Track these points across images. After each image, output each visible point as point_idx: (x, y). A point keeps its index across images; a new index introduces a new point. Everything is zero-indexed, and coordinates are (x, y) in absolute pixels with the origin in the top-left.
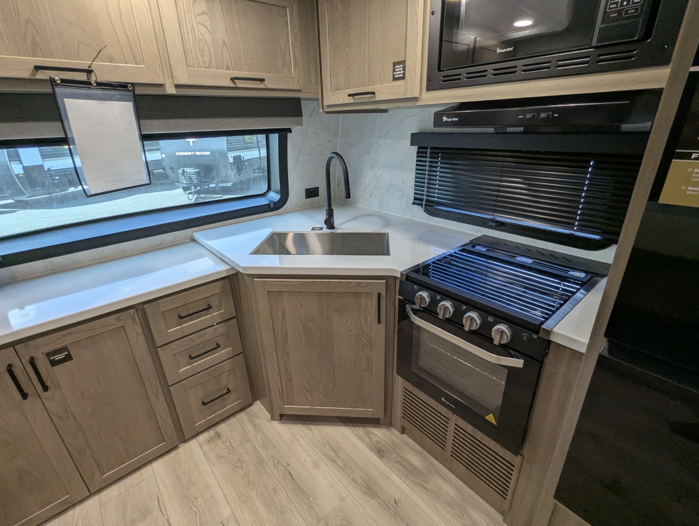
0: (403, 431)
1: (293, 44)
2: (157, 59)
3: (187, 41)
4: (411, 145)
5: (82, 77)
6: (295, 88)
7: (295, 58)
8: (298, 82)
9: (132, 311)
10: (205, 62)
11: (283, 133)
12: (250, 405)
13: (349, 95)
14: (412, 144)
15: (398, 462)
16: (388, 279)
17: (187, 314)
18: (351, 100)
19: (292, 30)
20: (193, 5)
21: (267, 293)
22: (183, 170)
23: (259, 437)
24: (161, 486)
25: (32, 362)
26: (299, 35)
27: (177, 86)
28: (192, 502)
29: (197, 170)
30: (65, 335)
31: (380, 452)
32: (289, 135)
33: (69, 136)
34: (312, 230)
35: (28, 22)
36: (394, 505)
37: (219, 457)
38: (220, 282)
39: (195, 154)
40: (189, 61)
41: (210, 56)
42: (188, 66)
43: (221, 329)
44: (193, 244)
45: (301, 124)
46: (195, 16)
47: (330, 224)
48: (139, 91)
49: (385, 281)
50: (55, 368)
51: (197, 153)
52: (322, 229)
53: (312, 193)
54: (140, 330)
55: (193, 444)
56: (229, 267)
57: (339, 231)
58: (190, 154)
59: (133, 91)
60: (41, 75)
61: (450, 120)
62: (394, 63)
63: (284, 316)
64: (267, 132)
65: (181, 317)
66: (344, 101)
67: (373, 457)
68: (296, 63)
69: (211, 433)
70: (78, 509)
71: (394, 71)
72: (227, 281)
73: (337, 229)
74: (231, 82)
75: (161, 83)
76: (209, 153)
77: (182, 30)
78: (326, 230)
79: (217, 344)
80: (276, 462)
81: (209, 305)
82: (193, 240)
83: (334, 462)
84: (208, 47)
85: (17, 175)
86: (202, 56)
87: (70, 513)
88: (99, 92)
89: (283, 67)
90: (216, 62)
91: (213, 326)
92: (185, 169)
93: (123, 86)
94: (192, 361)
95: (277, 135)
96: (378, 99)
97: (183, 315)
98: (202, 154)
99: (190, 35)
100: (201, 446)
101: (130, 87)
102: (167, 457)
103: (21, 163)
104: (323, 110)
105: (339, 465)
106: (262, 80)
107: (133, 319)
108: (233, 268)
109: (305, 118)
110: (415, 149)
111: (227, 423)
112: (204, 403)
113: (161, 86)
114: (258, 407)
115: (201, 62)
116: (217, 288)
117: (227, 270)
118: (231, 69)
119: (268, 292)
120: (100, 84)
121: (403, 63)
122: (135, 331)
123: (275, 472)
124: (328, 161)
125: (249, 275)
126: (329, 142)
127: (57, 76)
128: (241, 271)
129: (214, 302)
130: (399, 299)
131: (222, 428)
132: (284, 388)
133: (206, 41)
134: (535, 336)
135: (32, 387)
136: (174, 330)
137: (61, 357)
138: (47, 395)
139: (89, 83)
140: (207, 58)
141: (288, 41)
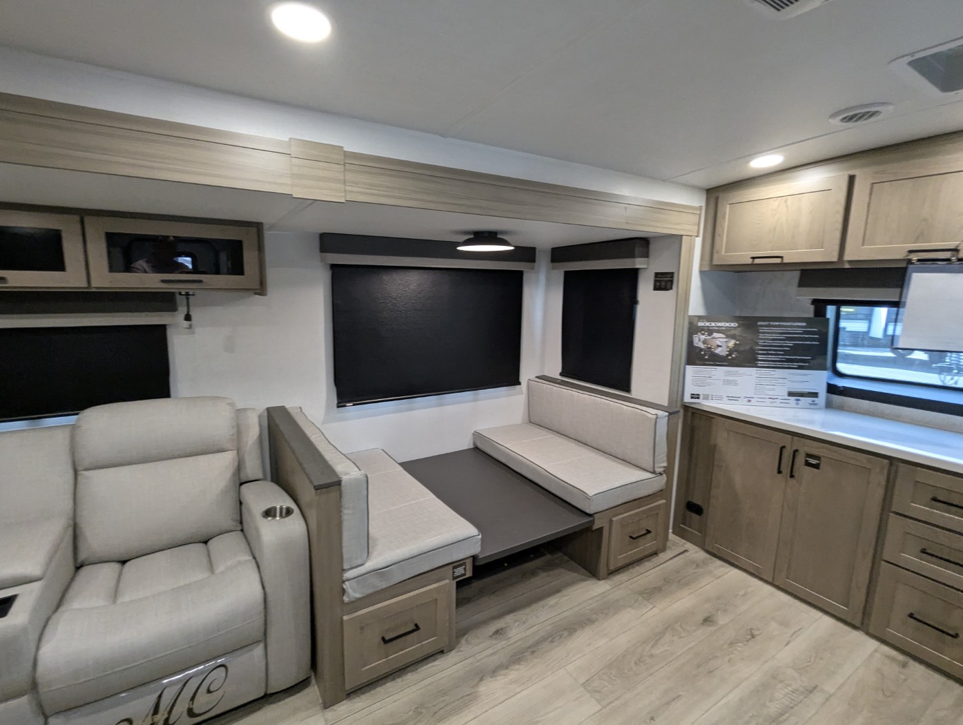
5: (944, 255)
9: (886, 461)
17: (945, 500)
24: (812, 628)
25: (796, 451)
28: (817, 656)
30: (824, 448)
33: (903, 300)
37: (879, 672)
50: (806, 467)
54: (883, 484)
55: (873, 644)
60: (912, 256)
65: (935, 499)
69: (901, 657)
70: (759, 582)
87: (754, 580)
94: (924, 555)
97: (939, 498)
100: (876, 651)
102: (840, 625)
111: (930, 671)
120: (961, 260)
122: (878, 479)
127: (917, 257)
135: (786, 468)
136: (920, 508)
137: (814, 462)
138: (792, 482)
139: (948, 260)
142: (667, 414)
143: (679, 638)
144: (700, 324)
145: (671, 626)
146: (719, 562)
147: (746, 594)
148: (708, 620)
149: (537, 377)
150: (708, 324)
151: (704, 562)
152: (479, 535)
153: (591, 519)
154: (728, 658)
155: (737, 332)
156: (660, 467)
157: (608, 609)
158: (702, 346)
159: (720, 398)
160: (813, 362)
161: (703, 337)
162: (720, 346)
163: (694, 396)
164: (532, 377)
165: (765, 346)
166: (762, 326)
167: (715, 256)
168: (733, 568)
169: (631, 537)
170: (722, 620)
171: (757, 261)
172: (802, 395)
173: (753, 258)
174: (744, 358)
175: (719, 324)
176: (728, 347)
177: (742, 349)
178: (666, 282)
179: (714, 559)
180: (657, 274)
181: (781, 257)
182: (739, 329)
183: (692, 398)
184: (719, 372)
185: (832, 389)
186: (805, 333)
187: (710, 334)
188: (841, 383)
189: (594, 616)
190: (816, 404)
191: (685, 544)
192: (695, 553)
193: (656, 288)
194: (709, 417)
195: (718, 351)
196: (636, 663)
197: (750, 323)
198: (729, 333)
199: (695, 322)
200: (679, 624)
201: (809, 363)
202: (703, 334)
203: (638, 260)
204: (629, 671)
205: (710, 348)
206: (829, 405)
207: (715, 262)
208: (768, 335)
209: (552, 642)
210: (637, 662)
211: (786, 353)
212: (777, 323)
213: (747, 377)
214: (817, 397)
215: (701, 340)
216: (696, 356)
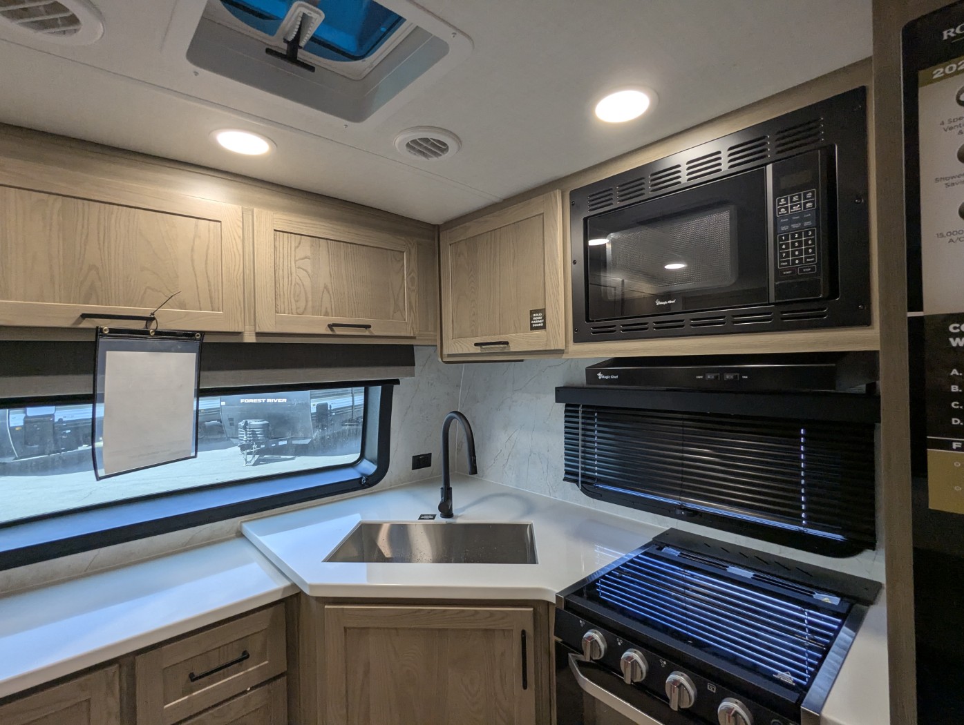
1: (408, 288)
2: (240, 305)
3: (281, 285)
4: (556, 402)
5: (139, 325)
6: (409, 335)
7: (410, 303)
8: (412, 328)
9: (114, 668)
10: (299, 308)
11: (388, 387)
13: (476, 345)
14: (558, 401)
16: (537, 606)
17: (205, 671)
18: (478, 350)
19: (409, 273)
20: (295, 250)
21: (343, 629)
22: (246, 422)
26: (416, 278)
27: (258, 334)
29: (265, 422)
32: (396, 387)
33: (99, 392)
34: (420, 519)
35: (92, 268)
38: (271, 609)
39: (266, 401)
40: (279, 307)
41: (307, 301)
42: (277, 312)
43: (257, 698)
44: (239, 542)
45: (413, 375)
46: (295, 261)
47: (446, 510)
48: (207, 339)
49: (532, 609)
52: (434, 516)
53: (421, 462)
54: (116, 707)
56: (287, 583)
57: (459, 521)
59: (201, 340)
60: (86, 324)
61: (607, 377)
62: (531, 311)
63: (367, 673)
64: (367, 385)
65: (193, 678)
66: (469, 350)
68: (411, 307)
71: (532, 319)
72: (281, 606)
73: (457, 517)
74: (329, 329)
75: (240, 331)
77: (277, 275)
78: (440, 520)
81: (245, 653)
82: (240, 535)
84: (305, 291)
85: (12, 429)
86: (297, 301)
88: (156, 343)
89: (394, 313)
90: (313, 307)
91: (245, 692)
93: (189, 335)
95: (379, 388)
96: (512, 350)
97: (197, 674)
99: (286, 279)
101: (198, 336)
103: (25, 413)
104: (442, 359)
106: (368, 327)
107: (110, 686)
108: (294, 586)
109: (417, 368)
110: (562, 407)
113: (239, 334)
115: (294, 307)
116: (263, 622)
117: (285, 589)
118: (330, 314)
119: (345, 629)
120: (158, 333)
121: (543, 311)
124: (446, 423)
125: (317, 598)
126: (448, 394)
127: (106, 325)
128: (307, 591)
129: (254, 648)
130: (557, 643)
133: (303, 285)
136: (176, 705)
139: (146, 332)
140: (302, 304)
141: (402, 286)
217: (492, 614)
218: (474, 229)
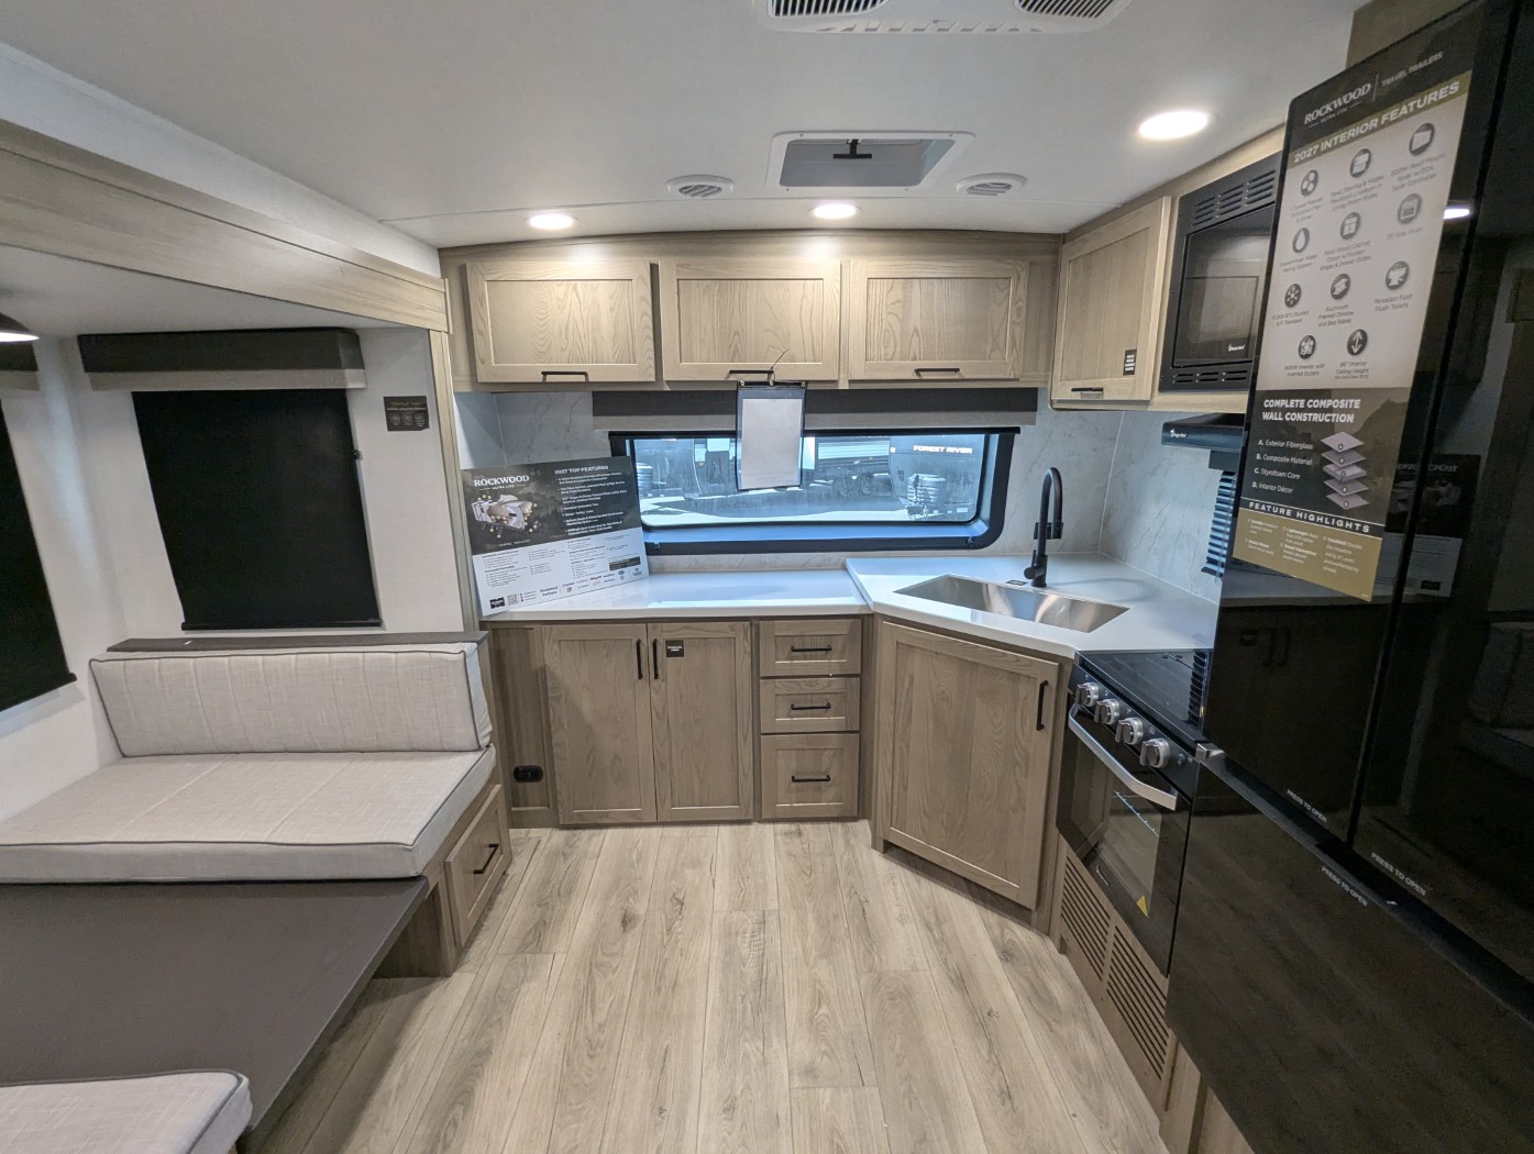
0: (1063, 948)
1: (1013, 322)
2: (836, 355)
3: (872, 334)
4: (1210, 467)
5: (763, 378)
7: (1013, 338)
8: (1013, 369)
9: (748, 623)
10: (888, 354)
11: (1008, 434)
12: (855, 819)
13: (1074, 390)
14: (1212, 465)
15: (1028, 979)
16: (1062, 661)
17: (801, 647)
18: (1077, 396)
19: (1015, 303)
20: (887, 295)
22: (917, 478)
23: (845, 858)
24: (720, 849)
25: (655, 644)
26: (1024, 310)
27: (851, 382)
28: (743, 879)
29: (942, 479)
30: (684, 628)
31: (1007, 954)
32: (1017, 436)
33: (739, 429)
34: (1008, 582)
35: (737, 333)
36: (986, 1015)
37: (789, 854)
38: (851, 620)
39: (945, 450)
40: (869, 355)
41: (895, 347)
42: (867, 360)
43: (837, 684)
44: (842, 573)
45: (1033, 422)
46: (887, 306)
47: (1033, 576)
48: (810, 387)
49: (1057, 663)
50: (669, 659)
51: (950, 450)
52: (1023, 584)
54: (749, 650)
55: (769, 828)
56: (863, 603)
58: (937, 449)
59: (805, 388)
60: (733, 378)
61: (1177, 436)
62: (1125, 352)
63: (911, 683)
64: (988, 431)
65: (793, 650)
66: (1068, 396)
67: (992, 954)
68: (1014, 344)
69: (792, 827)
70: (643, 830)
71: (1125, 362)
72: (859, 621)
73: (1049, 588)
74: (916, 374)
75: (835, 379)
76: (969, 451)
77: (869, 323)
78: (1025, 586)
79: (829, 704)
80: (853, 891)
81: (828, 646)
82: (844, 568)
83: (930, 930)
84: (895, 337)
85: (697, 463)
86: (886, 347)
87: (636, 831)
88: (774, 391)
89: (992, 351)
90: (901, 352)
91: (828, 676)
92: (921, 476)
93: (798, 384)
94: (793, 712)
95: (997, 435)
96: (1105, 398)
97: (796, 647)
98: (957, 451)
99: (877, 327)
100: (775, 835)
101: (803, 384)
102: (736, 828)
103: (706, 447)
104: (1052, 405)
105: (934, 937)
106: (957, 370)
107: (746, 634)
108: (868, 605)
109: (1039, 416)
110: (1219, 473)
111: (816, 826)
112: (794, 780)
113: (835, 382)
114: (863, 828)
115: (883, 354)
116: (842, 628)
117: (862, 607)
118: (918, 359)
119: (896, 643)
120: (776, 383)
121: (1133, 352)
122: (743, 647)
123: (846, 900)
124: (1046, 482)
126: (1095, 450)
127: (743, 378)
129: (837, 645)
131: (808, 828)
132: (895, 797)
133: (893, 331)
134: (1190, 759)
135: (648, 670)
136: (783, 664)
137: (676, 650)
138: (655, 684)
139: (767, 384)
140: (890, 350)
141: (1005, 318)
142: (475, 645)
143: (614, 972)
144: (477, 483)
145: (594, 963)
146: (586, 834)
147: (639, 854)
148: (627, 921)
149: (110, 649)
150: (488, 482)
151: (569, 845)
152: (240, 1080)
153: (423, 883)
154: (677, 951)
155: (531, 489)
156: (485, 736)
157: (494, 1010)
158: (489, 521)
159: (531, 596)
160: (627, 519)
161: (486, 505)
162: (515, 515)
163: (497, 603)
164: (99, 651)
165: (570, 505)
166: (560, 476)
167: (481, 369)
168: (604, 831)
169: (477, 872)
170: (640, 908)
171: (550, 378)
172: (624, 564)
173: (545, 374)
174: (547, 527)
175: (504, 480)
176: (524, 515)
177: (542, 514)
178: (414, 414)
179: (577, 832)
180: (388, 401)
181: (584, 373)
182: (532, 484)
183: (493, 606)
184: (522, 556)
185: (651, 550)
186: (611, 479)
187: (495, 498)
188: (655, 538)
189: (482, 1040)
190: (640, 574)
191: (528, 833)
192: (552, 838)
193: (391, 427)
194: (522, 630)
195: (513, 523)
196: (591, 1057)
197: (543, 473)
198: (520, 492)
199: (469, 479)
200: (600, 953)
201: (622, 520)
202: (486, 500)
203: (348, 372)
204: (590, 1076)
205: (501, 520)
206: (653, 572)
207: (482, 378)
208: (571, 489)
209: (446, 1147)
210: (591, 1053)
211: (596, 511)
212: (578, 470)
213: (559, 555)
214: (639, 563)
215: (485, 510)
216: (485, 538)
217: (1018, 659)
218: (1091, 243)
